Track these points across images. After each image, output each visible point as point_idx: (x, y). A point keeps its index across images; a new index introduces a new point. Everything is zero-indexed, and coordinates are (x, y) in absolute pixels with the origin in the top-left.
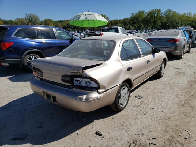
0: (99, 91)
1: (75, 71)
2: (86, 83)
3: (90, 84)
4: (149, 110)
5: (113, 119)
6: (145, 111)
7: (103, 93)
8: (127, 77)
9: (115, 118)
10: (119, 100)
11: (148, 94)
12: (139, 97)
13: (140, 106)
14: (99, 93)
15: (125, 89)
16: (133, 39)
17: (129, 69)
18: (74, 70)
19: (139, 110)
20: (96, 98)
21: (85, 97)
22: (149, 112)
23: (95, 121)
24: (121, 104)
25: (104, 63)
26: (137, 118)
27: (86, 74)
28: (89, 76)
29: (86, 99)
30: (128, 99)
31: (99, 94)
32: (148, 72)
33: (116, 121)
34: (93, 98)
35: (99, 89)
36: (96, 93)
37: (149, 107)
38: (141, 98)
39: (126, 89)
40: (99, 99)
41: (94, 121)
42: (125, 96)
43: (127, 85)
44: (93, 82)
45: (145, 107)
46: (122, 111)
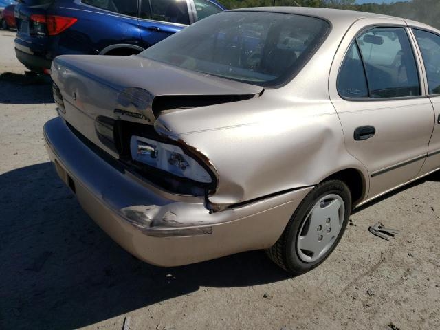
0: (212, 199)
1: (131, 109)
2: (171, 161)
3: (184, 168)
4: (407, 295)
5: (265, 296)
6: (391, 295)
7: (229, 211)
8: (347, 160)
9: (275, 296)
10: (300, 238)
11: (418, 227)
12: (382, 232)
13: (375, 268)
14: (213, 209)
15: (332, 203)
16: (402, 27)
17: (364, 133)
18: (127, 104)
19: (370, 285)
20: (192, 224)
21: (151, 213)
22: (406, 301)
23: (202, 288)
24: (305, 252)
25: (261, 94)
26: (354, 320)
27: (166, 126)
28: (175, 135)
29: (152, 224)
30: (336, 236)
31: (210, 213)
32: (434, 154)
33: (273, 310)
34: (181, 224)
35: (213, 193)
36: (198, 207)
37: (411, 282)
38: (389, 237)
39: (337, 203)
40: (207, 231)
41: (198, 289)
42: (326, 225)
43: (342, 190)
44: (193, 163)
45: (395, 278)
46: (309, 273)
